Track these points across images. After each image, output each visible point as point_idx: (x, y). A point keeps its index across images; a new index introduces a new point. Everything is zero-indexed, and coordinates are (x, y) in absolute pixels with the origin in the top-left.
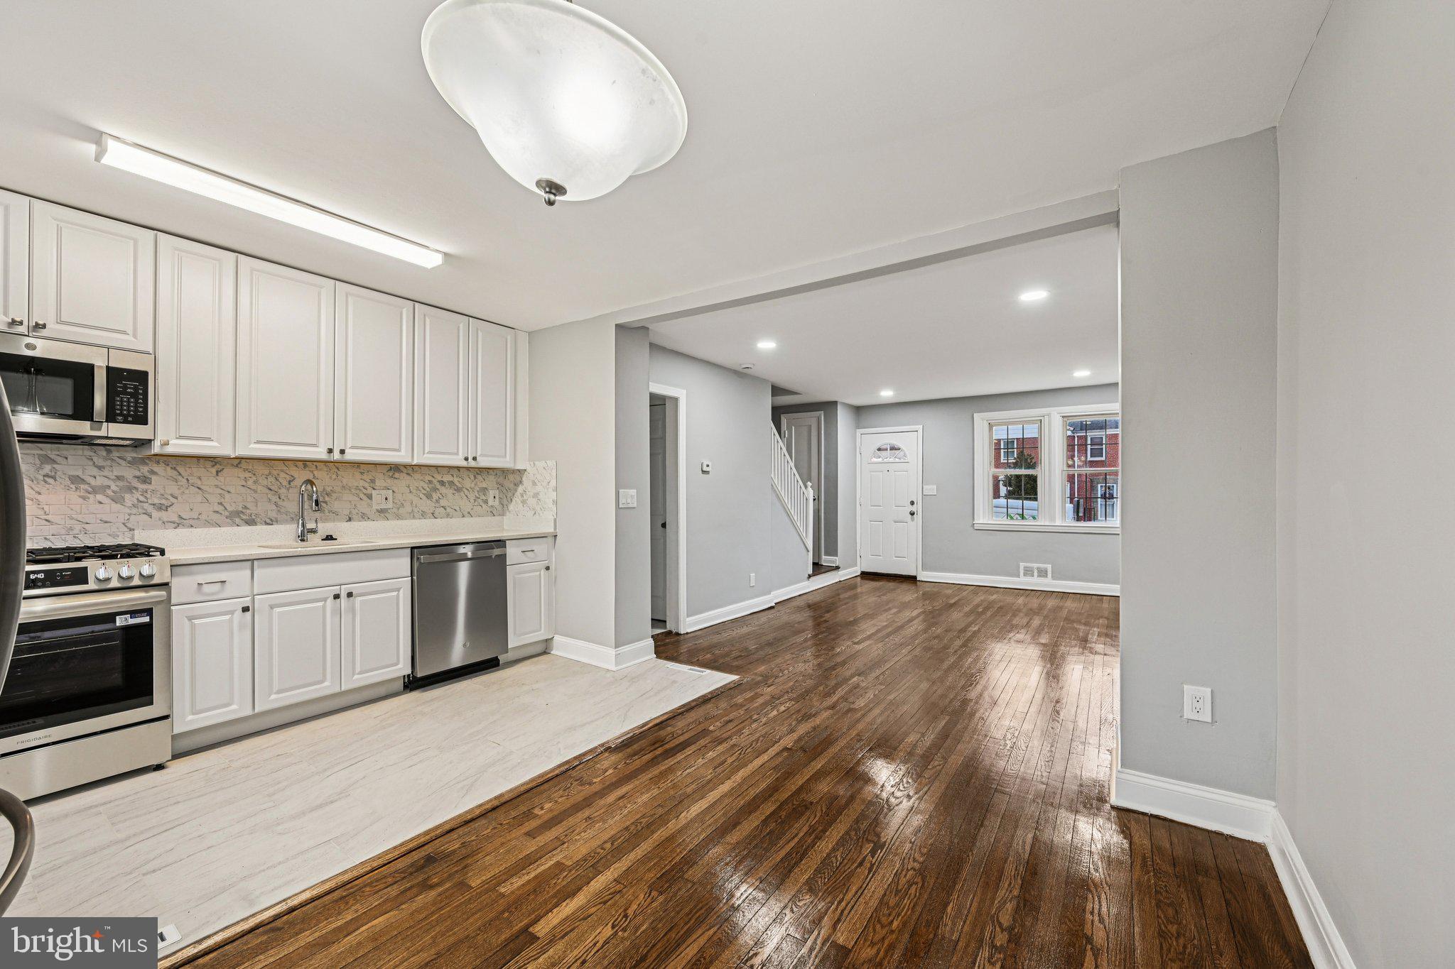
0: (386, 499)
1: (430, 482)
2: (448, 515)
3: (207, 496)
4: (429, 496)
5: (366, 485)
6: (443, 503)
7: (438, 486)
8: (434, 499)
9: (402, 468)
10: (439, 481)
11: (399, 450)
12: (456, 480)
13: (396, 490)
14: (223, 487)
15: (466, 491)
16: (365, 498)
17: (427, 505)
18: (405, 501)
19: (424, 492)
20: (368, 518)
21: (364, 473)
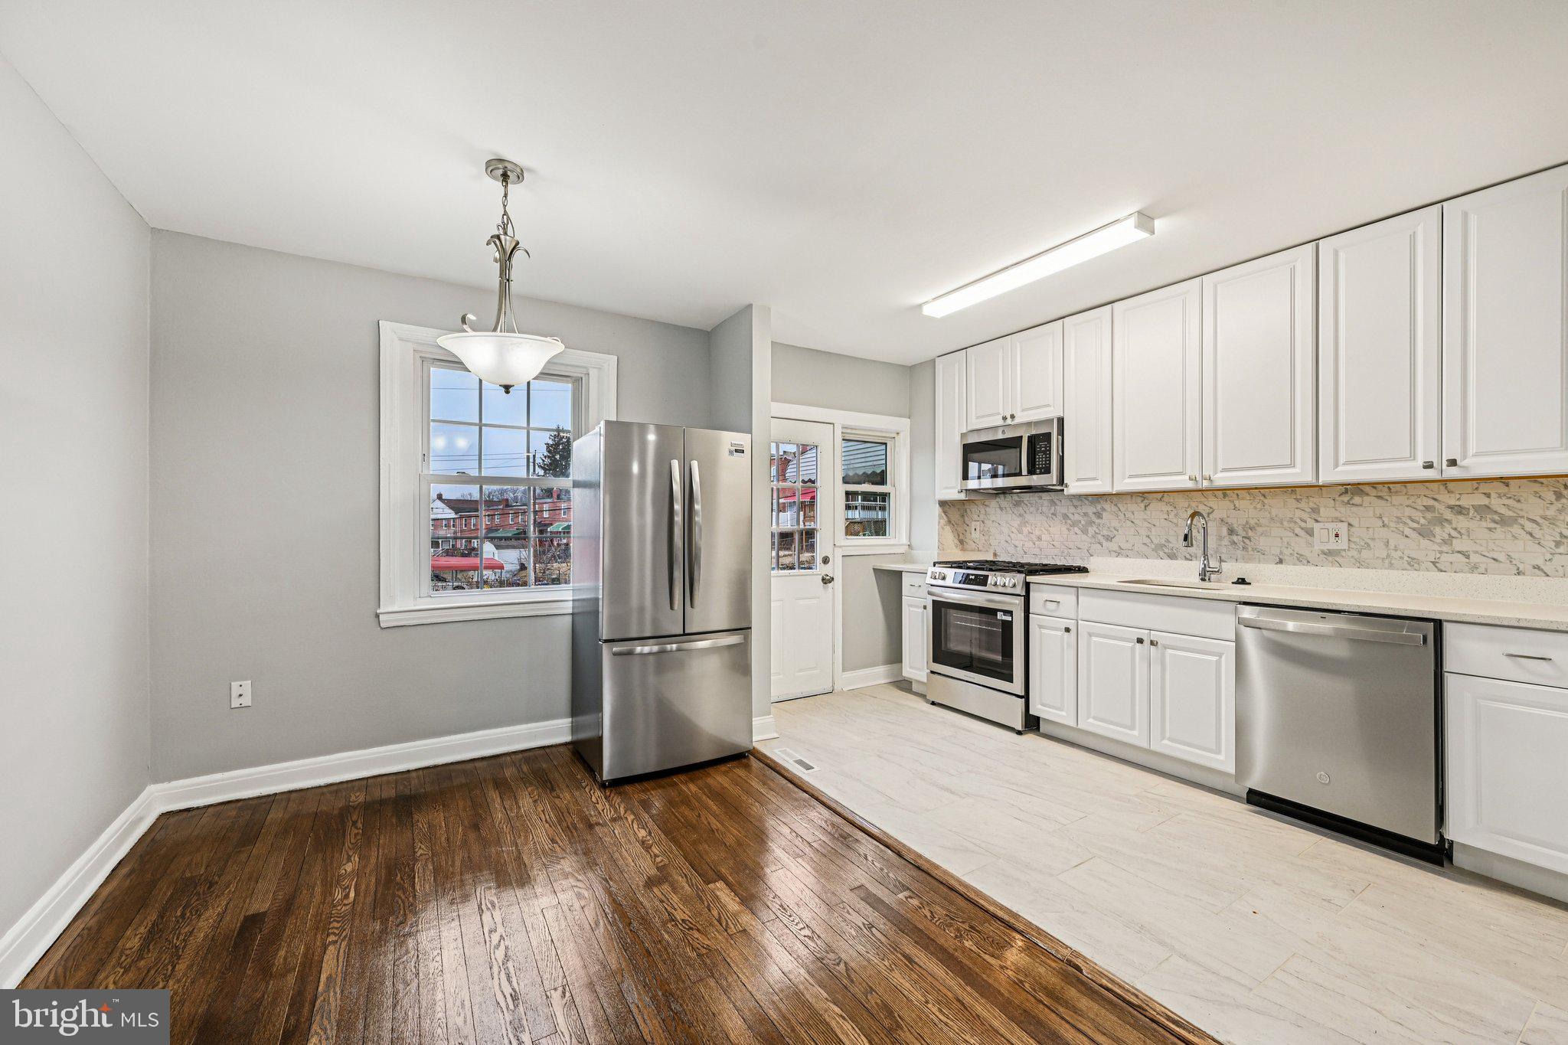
0: (1337, 536)
1: (1428, 508)
2: (1473, 568)
3: (1138, 529)
4: (1424, 533)
5: (1305, 516)
6: (1457, 545)
7: (1448, 515)
8: (1438, 537)
9: (1367, 489)
10: (1451, 507)
11: (1292, 465)
12: (1495, 502)
13: (1355, 522)
14: (1150, 521)
15: (1529, 525)
16: (1302, 533)
17: (1422, 548)
18: (1373, 539)
19: (1415, 525)
20: (1308, 562)
21: (1301, 499)
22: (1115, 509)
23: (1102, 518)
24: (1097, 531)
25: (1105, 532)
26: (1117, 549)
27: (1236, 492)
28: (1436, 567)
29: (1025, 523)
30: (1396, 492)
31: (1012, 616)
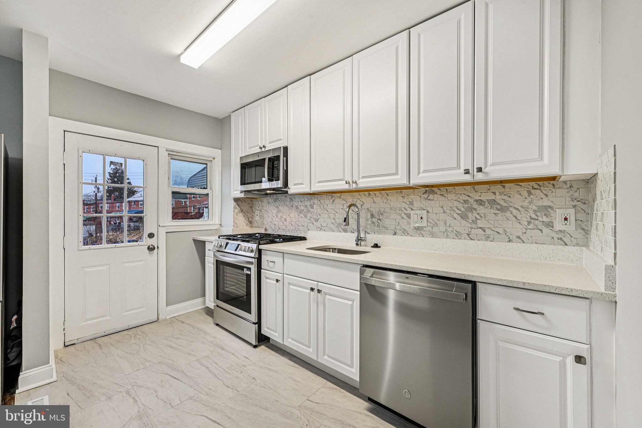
0: (422, 218)
1: (465, 202)
2: (487, 238)
3: (330, 214)
4: (464, 217)
5: (407, 207)
6: (480, 223)
7: (475, 206)
8: (470, 219)
9: (436, 190)
11: (396, 174)
12: (498, 198)
13: (430, 211)
14: (335, 210)
15: (514, 211)
16: (405, 217)
17: (462, 226)
18: (439, 220)
19: (459, 212)
20: (408, 234)
21: (405, 197)
22: (319, 203)
23: (313, 209)
24: (311, 216)
25: (315, 217)
26: (320, 226)
27: (374, 192)
28: (469, 237)
29: (279, 211)
30: (450, 192)
31: (250, 271)
